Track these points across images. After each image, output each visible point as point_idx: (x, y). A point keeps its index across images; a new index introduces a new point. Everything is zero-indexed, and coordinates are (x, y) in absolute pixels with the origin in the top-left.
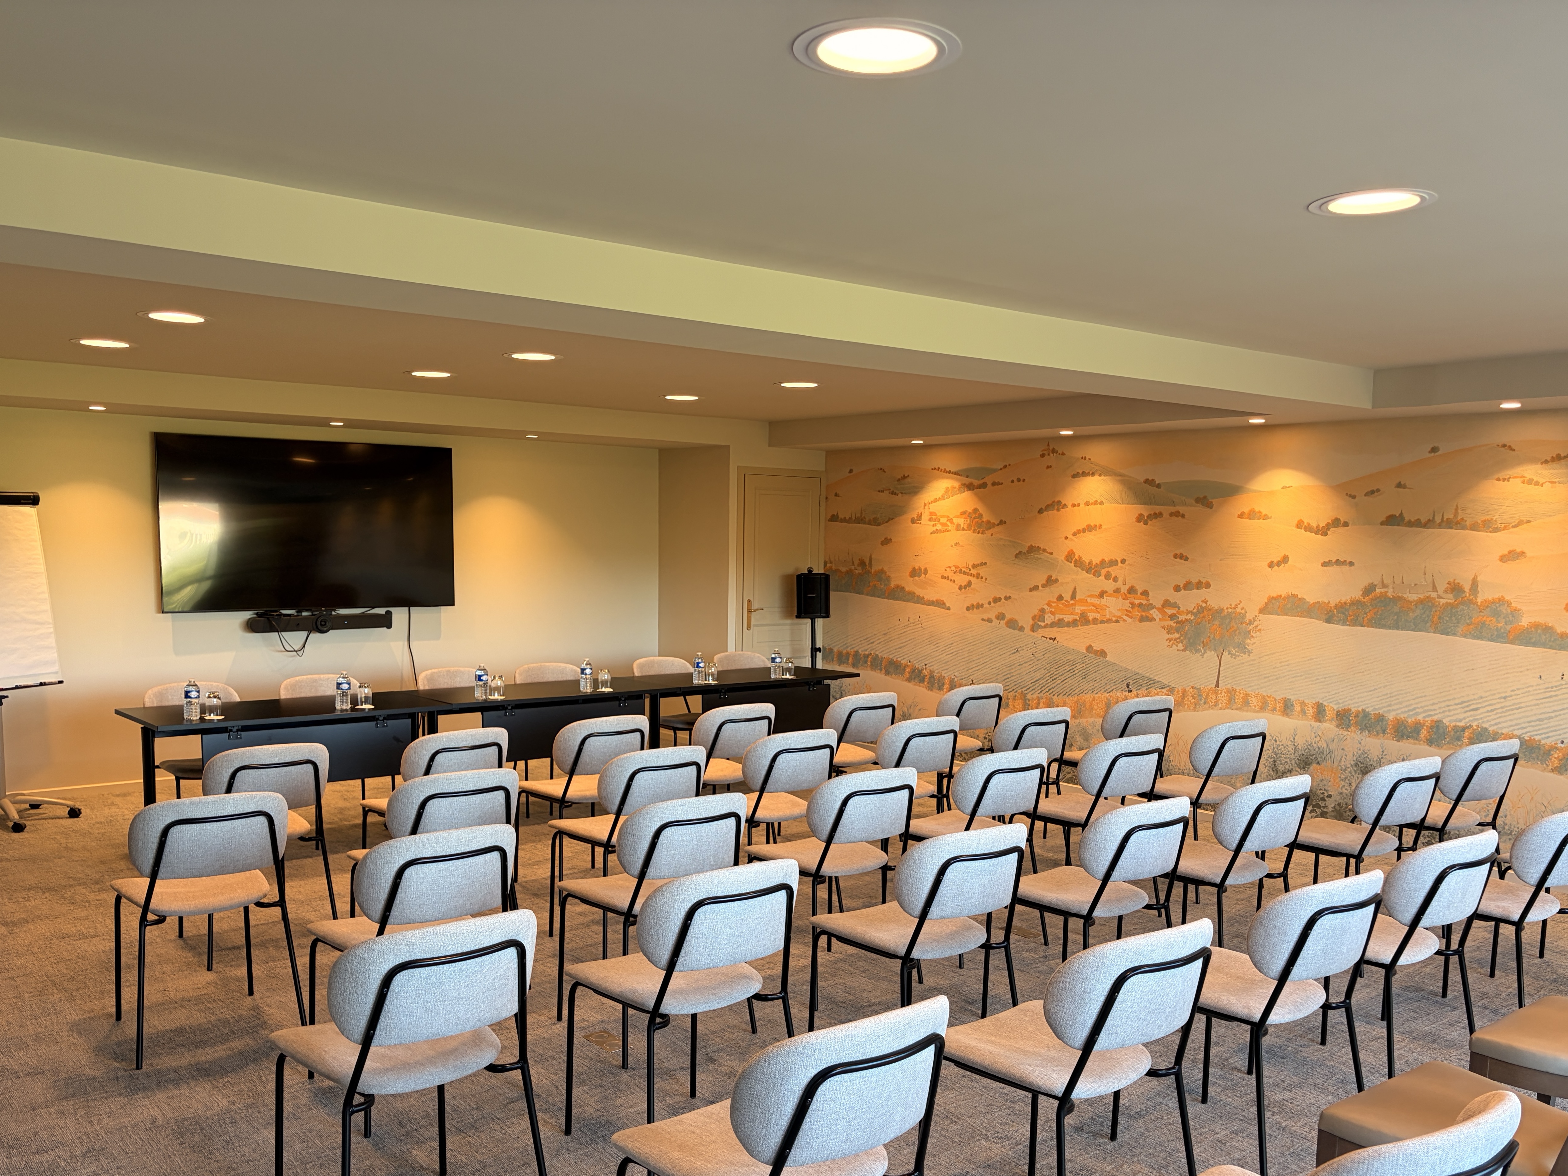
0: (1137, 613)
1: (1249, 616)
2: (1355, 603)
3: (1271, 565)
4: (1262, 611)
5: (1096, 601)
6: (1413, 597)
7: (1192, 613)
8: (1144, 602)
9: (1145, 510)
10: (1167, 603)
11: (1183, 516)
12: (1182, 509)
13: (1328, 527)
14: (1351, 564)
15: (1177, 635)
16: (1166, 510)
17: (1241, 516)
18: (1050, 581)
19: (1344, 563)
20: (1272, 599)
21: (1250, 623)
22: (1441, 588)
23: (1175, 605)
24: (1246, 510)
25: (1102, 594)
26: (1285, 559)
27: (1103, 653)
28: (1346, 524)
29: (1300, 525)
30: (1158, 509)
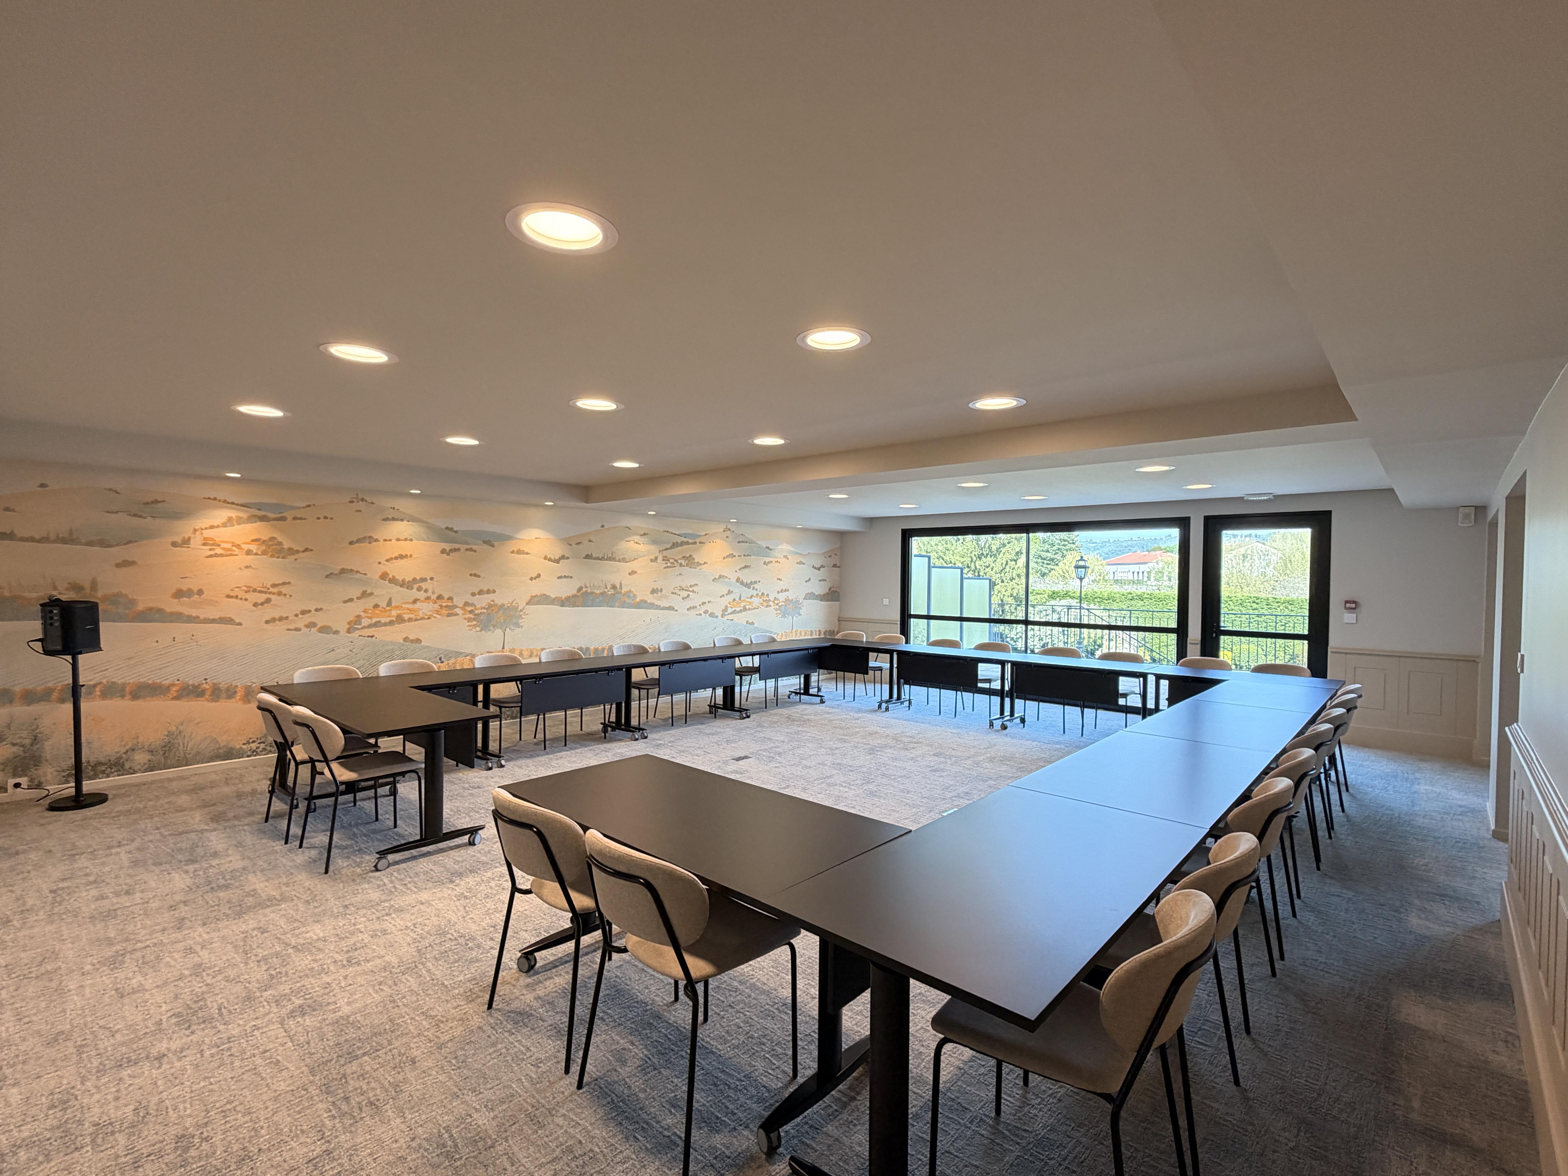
0: (445, 612)
1: (520, 608)
2: (574, 596)
3: (531, 579)
4: (527, 604)
5: (411, 606)
6: (598, 592)
7: (484, 608)
8: (450, 604)
9: (447, 546)
10: (466, 604)
11: (475, 551)
12: (474, 547)
13: (560, 559)
14: (571, 577)
15: (475, 623)
16: (463, 547)
17: (513, 552)
18: (364, 595)
19: (568, 577)
20: (532, 597)
21: (521, 611)
22: (609, 587)
23: (473, 605)
24: (516, 550)
25: (415, 601)
26: (539, 576)
27: (418, 641)
28: (568, 558)
29: (545, 558)
30: (456, 546)
